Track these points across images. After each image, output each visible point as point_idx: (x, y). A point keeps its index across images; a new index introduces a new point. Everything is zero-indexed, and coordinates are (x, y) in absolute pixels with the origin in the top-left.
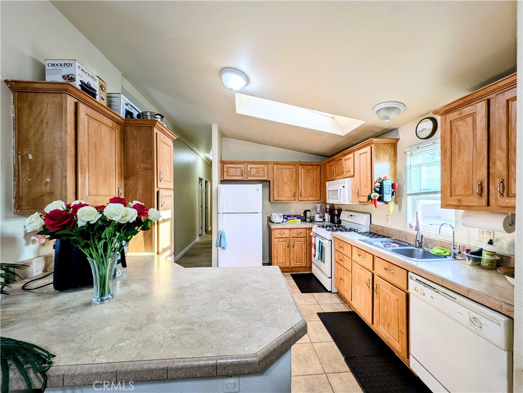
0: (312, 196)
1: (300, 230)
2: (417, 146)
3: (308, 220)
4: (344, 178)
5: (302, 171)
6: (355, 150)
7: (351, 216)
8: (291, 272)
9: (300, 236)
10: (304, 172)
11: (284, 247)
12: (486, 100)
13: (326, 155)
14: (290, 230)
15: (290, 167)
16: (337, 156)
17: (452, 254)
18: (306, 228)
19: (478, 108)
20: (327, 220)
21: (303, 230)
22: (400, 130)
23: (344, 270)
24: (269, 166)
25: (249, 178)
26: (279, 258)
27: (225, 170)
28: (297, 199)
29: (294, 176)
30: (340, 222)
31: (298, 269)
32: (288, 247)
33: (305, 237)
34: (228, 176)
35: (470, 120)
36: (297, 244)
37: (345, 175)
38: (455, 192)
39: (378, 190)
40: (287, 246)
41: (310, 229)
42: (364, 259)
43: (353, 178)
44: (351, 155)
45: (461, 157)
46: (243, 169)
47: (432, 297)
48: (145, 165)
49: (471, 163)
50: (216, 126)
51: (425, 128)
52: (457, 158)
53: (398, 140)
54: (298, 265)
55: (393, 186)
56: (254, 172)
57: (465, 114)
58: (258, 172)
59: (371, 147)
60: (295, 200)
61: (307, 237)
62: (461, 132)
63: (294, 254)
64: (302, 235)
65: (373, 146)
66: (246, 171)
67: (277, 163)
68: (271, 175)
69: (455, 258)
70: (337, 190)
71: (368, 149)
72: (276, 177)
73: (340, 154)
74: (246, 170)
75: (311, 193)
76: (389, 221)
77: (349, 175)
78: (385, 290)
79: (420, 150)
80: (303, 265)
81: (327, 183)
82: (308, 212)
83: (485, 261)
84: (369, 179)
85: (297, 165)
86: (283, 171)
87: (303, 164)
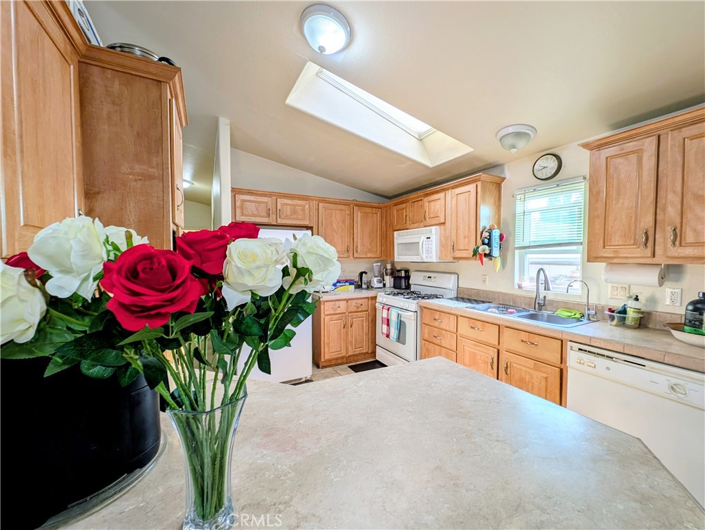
0: (370, 251)
1: (360, 301)
2: (534, 188)
3: (364, 286)
4: (425, 226)
5: (358, 215)
6: (447, 189)
7: (430, 277)
8: (347, 363)
9: (360, 310)
10: (361, 217)
11: (339, 328)
12: (657, 136)
13: (385, 194)
14: (347, 301)
15: (343, 207)
16: (414, 195)
17: (586, 316)
18: (368, 298)
19: (646, 144)
20: (388, 285)
21: (364, 300)
22: (506, 167)
23: (440, 350)
24: (311, 204)
25: (280, 221)
26: (331, 345)
27: (238, 204)
28: (351, 255)
29: (347, 222)
30: (408, 287)
31: (356, 358)
32: (344, 327)
33: (367, 311)
34: (242, 214)
35: (633, 158)
36: (356, 322)
37: (429, 221)
38: (611, 242)
39: (486, 241)
40: (342, 326)
41: (375, 298)
42: (483, 332)
43: (442, 227)
44: (441, 195)
45: (621, 201)
46: (270, 206)
47: (608, 369)
48: (145, 167)
49: (634, 209)
50: (228, 121)
51: (545, 166)
52: (614, 202)
53: (504, 179)
54: (358, 351)
55: (501, 237)
56: (288, 210)
57: (628, 151)
58: (294, 212)
59: (477, 186)
60: (349, 257)
61: (369, 311)
62: (622, 171)
63: (352, 337)
64: (364, 308)
65: (479, 184)
66: (274, 210)
67: (324, 201)
68: (315, 219)
69: (589, 320)
70: (418, 243)
71: (471, 187)
72: (322, 222)
73: (420, 193)
74: (274, 206)
75: (370, 248)
76: (487, 282)
77: (437, 222)
78: (522, 368)
79: (536, 193)
80: (365, 351)
81: (395, 233)
82: (364, 275)
83: (630, 319)
84: (473, 226)
85: (352, 206)
86: (332, 213)
87: (360, 205)
